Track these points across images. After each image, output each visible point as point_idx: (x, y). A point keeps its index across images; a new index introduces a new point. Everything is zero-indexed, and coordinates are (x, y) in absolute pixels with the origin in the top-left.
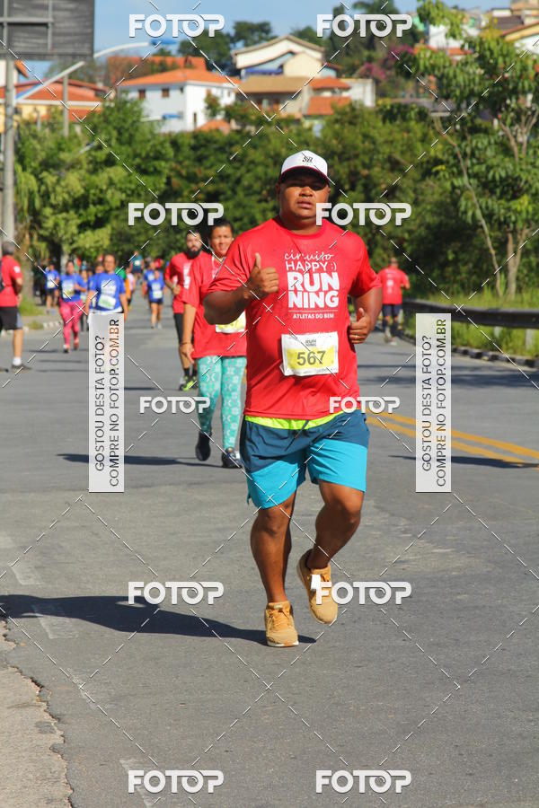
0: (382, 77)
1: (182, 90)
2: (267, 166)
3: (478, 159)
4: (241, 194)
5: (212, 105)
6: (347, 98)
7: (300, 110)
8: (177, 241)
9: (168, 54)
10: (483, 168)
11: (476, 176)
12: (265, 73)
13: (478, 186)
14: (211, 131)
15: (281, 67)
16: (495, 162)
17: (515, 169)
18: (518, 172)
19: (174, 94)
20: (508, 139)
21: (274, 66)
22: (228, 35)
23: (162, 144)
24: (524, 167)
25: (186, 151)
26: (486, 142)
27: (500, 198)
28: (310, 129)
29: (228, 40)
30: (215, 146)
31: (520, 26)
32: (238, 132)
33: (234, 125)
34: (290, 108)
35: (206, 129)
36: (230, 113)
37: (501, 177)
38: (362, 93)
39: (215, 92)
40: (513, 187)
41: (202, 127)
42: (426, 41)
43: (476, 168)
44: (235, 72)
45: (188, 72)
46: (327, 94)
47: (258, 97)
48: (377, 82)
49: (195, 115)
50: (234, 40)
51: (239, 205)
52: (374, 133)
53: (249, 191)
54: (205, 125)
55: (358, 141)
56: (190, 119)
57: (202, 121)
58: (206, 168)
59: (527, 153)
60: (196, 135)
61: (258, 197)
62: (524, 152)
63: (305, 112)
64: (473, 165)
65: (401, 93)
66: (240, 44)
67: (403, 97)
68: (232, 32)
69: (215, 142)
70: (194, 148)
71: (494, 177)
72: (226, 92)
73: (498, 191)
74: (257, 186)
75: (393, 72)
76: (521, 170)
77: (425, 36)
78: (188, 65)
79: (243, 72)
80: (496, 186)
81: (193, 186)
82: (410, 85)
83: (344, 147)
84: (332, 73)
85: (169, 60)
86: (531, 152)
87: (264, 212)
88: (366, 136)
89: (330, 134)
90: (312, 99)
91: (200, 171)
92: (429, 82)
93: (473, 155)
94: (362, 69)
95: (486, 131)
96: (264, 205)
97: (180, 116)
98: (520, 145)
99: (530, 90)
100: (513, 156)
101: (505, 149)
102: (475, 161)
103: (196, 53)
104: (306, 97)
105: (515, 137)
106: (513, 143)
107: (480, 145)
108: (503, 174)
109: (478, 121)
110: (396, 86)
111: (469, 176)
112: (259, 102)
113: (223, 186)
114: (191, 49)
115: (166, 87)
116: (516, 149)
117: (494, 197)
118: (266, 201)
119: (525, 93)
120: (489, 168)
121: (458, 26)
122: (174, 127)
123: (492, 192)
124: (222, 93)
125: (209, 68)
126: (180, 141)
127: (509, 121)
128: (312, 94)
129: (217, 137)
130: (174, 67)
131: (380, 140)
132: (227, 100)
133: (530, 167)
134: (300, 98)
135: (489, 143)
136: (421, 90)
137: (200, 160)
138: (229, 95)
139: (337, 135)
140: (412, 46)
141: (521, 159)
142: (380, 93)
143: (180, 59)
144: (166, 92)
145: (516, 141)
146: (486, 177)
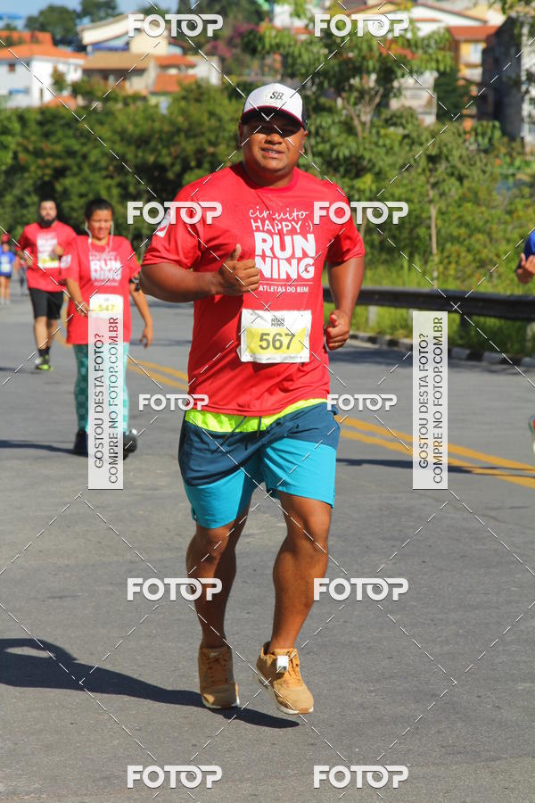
0: (228, 56)
1: (28, 65)
2: (114, 142)
3: (323, 138)
4: (86, 170)
5: (58, 81)
6: (193, 76)
7: (146, 87)
8: (23, 216)
9: (14, 29)
10: (327, 147)
11: (320, 154)
12: (112, 49)
13: (322, 164)
14: (57, 107)
15: (128, 44)
16: (339, 140)
17: (358, 148)
18: (361, 151)
19: (20, 69)
20: (352, 119)
21: (120, 43)
22: (74, 11)
23: (9, 119)
24: (367, 146)
25: (34, 127)
26: (330, 121)
27: (343, 177)
28: (157, 106)
29: (74, 16)
30: (63, 122)
31: (363, 7)
32: (85, 108)
33: (80, 101)
34: (136, 85)
35: (52, 105)
36: (76, 89)
37: (345, 157)
38: (207, 70)
39: (62, 68)
40: (356, 165)
41: (49, 103)
42: (271, 20)
43: (321, 147)
44: (81, 48)
45: (36, 47)
46: (173, 71)
47: (105, 73)
48: (222, 60)
49: (41, 91)
50: (80, 16)
51: (85, 181)
52: (219, 111)
53: (95, 167)
54: (52, 101)
55: (205, 118)
56: (36, 94)
57: (48, 97)
58: (54, 143)
59: (370, 132)
60: (43, 111)
61: (104, 173)
62: (367, 130)
63: (151, 88)
64: (317, 143)
65: (246, 71)
66: (86, 20)
67: (249, 75)
68: (79, 8)
69: (62, 118)
70: (41, 124)
71: (338, 155)
72: (72, 68)
73: (342, 170)
74: (104, 162)
75: (238, 51)
76: (365, 149)
77: (270, 15)
78: (34, 40)
79: (89, 49)
80: (340, 165)
81: (40, 161)
82: (256, 63)
83: (190, 124)
84: (177, 51)
85: (15, 36)
86: (374, 131)
87: (109, 188)
88: (212, 114)
89: (176, 111)
90: (159, 77)
91: (47, 146)
92: (275, 60)
93: (317, 133)
94: (208, 47)
95: (331, 110)
96: (109, 181)
97: (27, 91)
98: (364, 124)
99: (374, 70)
100: (356, 135)
101: (349, 128)
102: (319, 139)
103: (43, 28)
104: (152, 74)
105: (359, 116)
106: (356, 122)
107: (324, 124)
108: (347, 153)
109: (322, 100)
110: (241, 63)
111: (314, 155)
112: (106, 78)
113: (70, 162)
114: (38, 24)
115: (12, 62)
116: (359, 128)
117: (338, 175)
118: (112, 177)
119: (369, 73)
120: (333, 147)
121: (301, 6)
122: (21, 102)
123: (336, 170)
124: (69, 69)
125: (56, 43)
126: (27, 116)
127: (352, 100)
128: (158, 70)
129: (63, 112)
130: (20, 42)
131: (226, 117)
132: (74, 76)
133: (373, 147)
134: (146, 75)
135: (334, 123)
136: (266, 69)
137: (47, 135)
138: (76, 70)
139: (183, 112)
140: (257, 24)
141: (364, 138)
142: (226, 71)
143: (26, 34)
144: (12, 67)
145: (360, 120)
146: (330, 155)
